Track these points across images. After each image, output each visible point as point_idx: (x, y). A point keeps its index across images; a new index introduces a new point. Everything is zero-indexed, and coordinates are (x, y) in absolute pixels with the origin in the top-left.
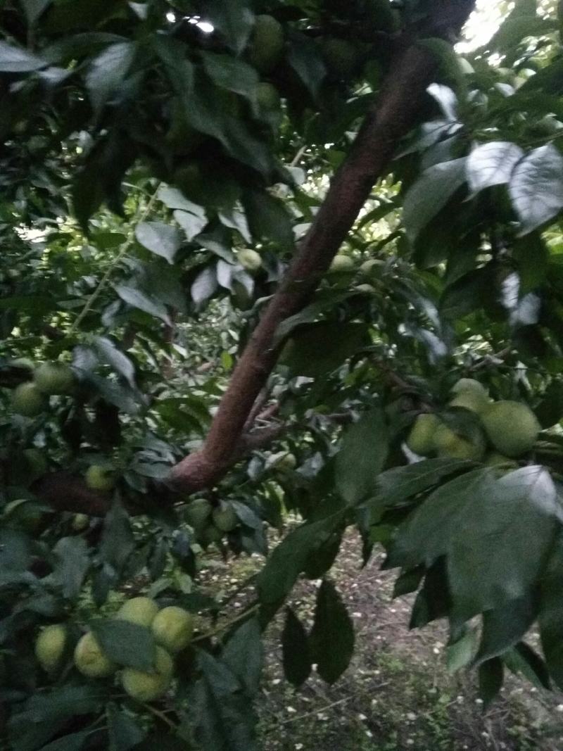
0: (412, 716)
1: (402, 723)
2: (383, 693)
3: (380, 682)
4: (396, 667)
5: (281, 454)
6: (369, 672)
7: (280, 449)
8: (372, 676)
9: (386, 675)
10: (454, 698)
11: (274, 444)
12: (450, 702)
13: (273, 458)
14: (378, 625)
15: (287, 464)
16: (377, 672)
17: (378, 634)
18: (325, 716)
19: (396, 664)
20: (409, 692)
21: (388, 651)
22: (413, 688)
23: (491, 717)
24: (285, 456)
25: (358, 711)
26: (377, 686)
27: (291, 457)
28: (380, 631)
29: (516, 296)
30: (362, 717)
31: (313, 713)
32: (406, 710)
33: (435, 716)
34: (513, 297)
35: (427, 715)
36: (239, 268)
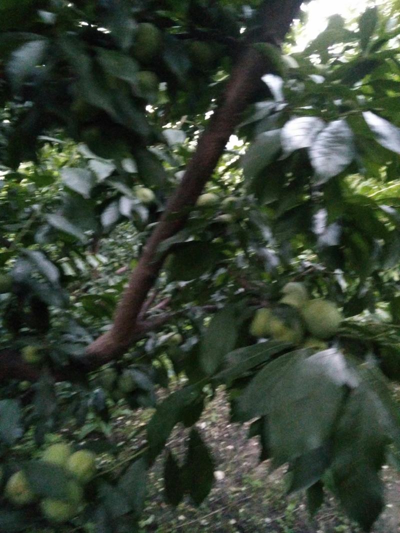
0: (268, 520)
1: (261, 525)
2: (247, 504)
3: (245, 496)
4: (257, 485)
5: (171, 334)
6: (239, 489)
7: (170, 331)
8: (240, 491)
9: (250, 491)
10: (297, 506)
11: (165, 328)
12: (294, 509)
13: (163, 337)
14: (245, 454)
15: (174, 341)
16: (243, 489)
17: (245, 461)
18: (206, 522)
19: (257, 483)
20: (266, 502)
21: (252, 473)
22: (269, 499)
23: (324, 519)
24: (173, 335)
25: (231, 518)
26: (244, 499)
27: (177, 337)
28: (246, 459)
29: (324, 226)
30: (233, 522)
31: (198, 519)
32: (264, 516)
33: (284, 519)
34: (322, 226)
35: (279, 519)
36: (137, 201)
